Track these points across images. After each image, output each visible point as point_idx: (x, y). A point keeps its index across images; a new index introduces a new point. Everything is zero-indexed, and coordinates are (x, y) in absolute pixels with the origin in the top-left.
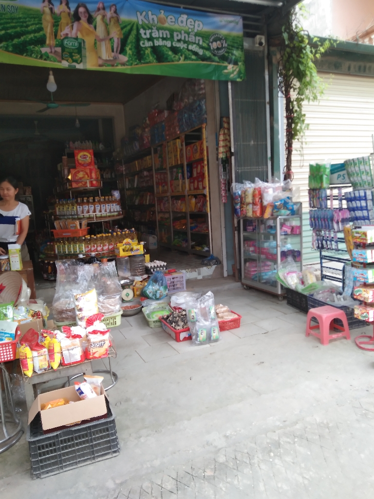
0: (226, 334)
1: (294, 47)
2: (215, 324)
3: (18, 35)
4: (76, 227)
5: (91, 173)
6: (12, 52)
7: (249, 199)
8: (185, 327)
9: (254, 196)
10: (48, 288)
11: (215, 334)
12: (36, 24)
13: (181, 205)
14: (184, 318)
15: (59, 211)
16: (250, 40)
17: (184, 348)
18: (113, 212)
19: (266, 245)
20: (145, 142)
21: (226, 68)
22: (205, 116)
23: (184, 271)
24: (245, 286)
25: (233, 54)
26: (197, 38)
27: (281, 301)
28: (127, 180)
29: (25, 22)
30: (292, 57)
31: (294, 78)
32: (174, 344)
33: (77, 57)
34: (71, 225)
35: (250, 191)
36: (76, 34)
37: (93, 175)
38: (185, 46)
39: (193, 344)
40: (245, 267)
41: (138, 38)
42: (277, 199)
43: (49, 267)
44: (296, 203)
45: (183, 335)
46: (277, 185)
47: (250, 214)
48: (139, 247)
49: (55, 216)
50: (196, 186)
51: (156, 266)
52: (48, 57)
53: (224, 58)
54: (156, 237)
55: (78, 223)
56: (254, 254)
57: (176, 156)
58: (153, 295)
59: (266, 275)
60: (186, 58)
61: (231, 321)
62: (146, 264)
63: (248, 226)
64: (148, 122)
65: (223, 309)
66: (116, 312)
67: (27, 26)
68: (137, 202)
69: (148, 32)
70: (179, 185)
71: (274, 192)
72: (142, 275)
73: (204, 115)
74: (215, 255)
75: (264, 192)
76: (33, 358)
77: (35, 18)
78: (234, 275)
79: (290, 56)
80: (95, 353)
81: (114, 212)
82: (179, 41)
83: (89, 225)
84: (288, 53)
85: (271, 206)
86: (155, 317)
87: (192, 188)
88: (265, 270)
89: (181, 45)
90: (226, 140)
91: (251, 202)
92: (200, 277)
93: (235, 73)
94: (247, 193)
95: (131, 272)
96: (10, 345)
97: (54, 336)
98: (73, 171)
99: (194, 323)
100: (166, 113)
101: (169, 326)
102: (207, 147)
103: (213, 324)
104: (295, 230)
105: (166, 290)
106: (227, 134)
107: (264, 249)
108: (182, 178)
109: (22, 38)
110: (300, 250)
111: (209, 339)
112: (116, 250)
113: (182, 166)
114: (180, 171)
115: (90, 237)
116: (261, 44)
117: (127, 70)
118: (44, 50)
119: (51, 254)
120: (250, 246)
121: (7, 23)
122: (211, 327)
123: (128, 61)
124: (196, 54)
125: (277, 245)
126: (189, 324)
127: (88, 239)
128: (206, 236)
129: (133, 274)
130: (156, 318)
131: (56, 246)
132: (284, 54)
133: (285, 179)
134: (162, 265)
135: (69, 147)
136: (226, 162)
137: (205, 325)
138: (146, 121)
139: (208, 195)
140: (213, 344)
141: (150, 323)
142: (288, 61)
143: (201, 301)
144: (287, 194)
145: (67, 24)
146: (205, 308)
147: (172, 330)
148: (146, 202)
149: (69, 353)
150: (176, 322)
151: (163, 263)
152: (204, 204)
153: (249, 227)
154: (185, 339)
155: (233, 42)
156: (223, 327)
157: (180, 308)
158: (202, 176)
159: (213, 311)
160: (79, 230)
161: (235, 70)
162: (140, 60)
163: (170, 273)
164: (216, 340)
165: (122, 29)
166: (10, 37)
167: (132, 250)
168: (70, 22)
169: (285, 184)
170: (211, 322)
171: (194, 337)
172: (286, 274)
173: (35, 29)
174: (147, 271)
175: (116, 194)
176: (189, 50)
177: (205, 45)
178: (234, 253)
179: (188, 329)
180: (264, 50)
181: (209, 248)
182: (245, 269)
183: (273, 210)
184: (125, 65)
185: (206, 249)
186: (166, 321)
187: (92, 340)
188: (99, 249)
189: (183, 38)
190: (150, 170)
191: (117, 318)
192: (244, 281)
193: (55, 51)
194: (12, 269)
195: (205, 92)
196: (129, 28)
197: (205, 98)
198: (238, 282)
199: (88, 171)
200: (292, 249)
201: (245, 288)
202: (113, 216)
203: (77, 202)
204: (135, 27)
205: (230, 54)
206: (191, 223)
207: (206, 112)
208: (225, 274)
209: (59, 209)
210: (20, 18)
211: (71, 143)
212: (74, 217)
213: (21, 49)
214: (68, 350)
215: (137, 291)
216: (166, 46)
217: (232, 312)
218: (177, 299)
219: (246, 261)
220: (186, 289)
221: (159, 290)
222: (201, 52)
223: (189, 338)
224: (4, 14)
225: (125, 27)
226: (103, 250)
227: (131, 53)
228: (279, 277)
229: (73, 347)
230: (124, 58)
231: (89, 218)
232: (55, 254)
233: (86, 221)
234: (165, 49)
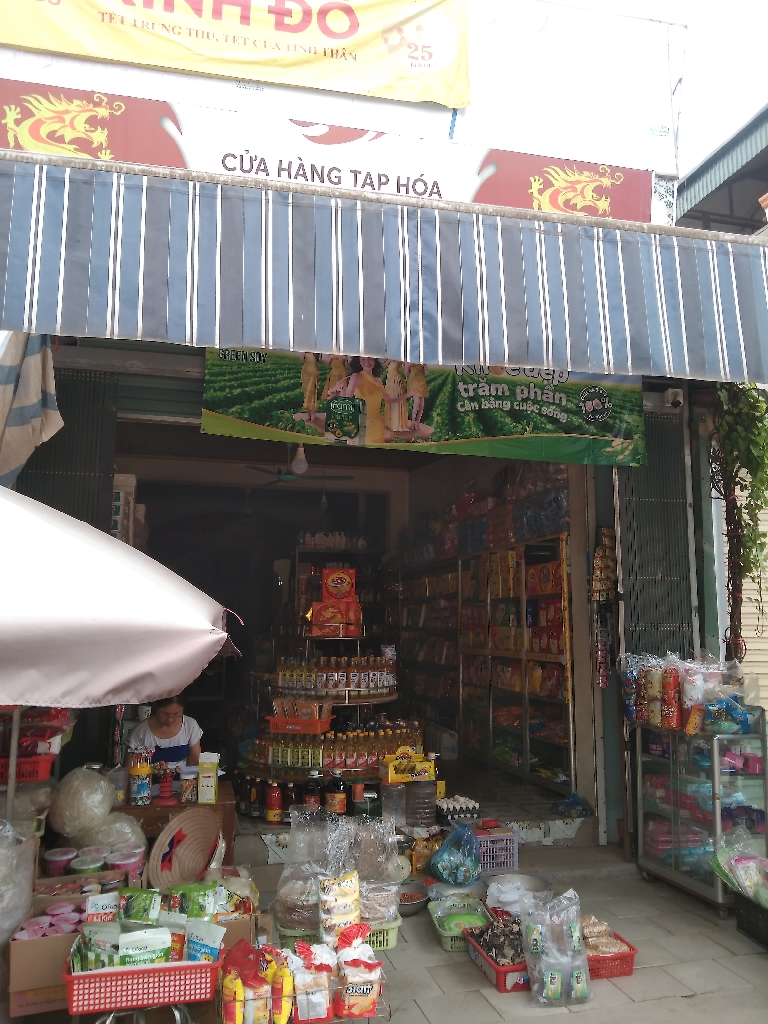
0: (603, 987)
1: (739, 414)
2: (581, 961)
3: (261, 395)
4: (312, 714)
5: (348, 611)
6: (248, 420)
7: (655, 690)
8: (518, 960)
9: (664, 686)
10: (249, 835)
11: (580, 987)
12: (291, 379)
13: (511, 677)
14: (517, 940)
15: (283, 680)
16: (655, 395)
17: (513, 1006)
18: (380, 688)
19: (691, 789)
20: (446, 547)
21: (609, 443)
22: (567, 519)
23: (514, 825)
24: (645, 874)
25: (621, 421)
26: (557, 395)
27: (724, 919)
28: (405, 609)
29: (275, 376)
30: (736, 431)
31: (739, 468)
32: (490, 993)
33: (351, 427)
34: (304, 711)
35: (657, 674)
36: (353, 392)
37: (352, 615)
38: (535, 408)
39: (533, 1000)
40: (647, 830)
41: (454, 396)
42: (711, 698)
43: (254, 790)
44: (752, 709)
45: (512, 979)
46: (713, 669)
47: (657, 720)
48: (426, 765)
49: (276, 687)
50: (544, 646)
51: (458, 808)
52: (303, 427)
53: (606, 428)
54: (457, 736)
55: (316, 706)
56: (664, 806)
57: (505, 581)
58: (450, 875)
59: (690, 854)
60: (536, 428)
61: (614, 959)
62: (438, 802)
63: (652, 743)
64: (454, 512)
65: (597, 927)
66: (388, 921)
67: (276, 382)
68: (421, 656)
69: (471, 387)
70: (509, 637)
71: (705, 681)
72: (428, 825)
73: (563, 517)
74: (581, 793)
75: (684, 679)
76: (245, 1002)
77: (289, 369)
78: (620, 844)
79: (732, 429)
80: (353, 1006)
81: (384, 687)
82: (525, 400)
83: (335, 710)
84: (728, 424)
85: (699, 710)
86: (455, 928)
87: (536, 647)
88: (688, 841)
89: (530, 408)
90: (608, 567)
91: (659, 696)
92: (548, 841)
93: (627, 453)
94: (649, 678)
95: (407, 817)
96: (209, 970)
97: (283, 963)
98: (317, 606)
99: (537, 955)
100: (491, 502)
101: (484, 953)
102: (569, 575)
103: (578, 963)
104: (751, 763)
105: (477, 866)
106: (609, 557)
107: (688, 797)
108: (515, 624)
109: (267, 399)
110: (763, 809)
111: (567, 996)
112: (381, 768)
113: (517, 601)
114: (513, 610)
115: (335, 735)
116: (676, 404)
117: (430, 447)
118: (298, 417)
119: (259, 763)
120: (657, 787)
121: (246, 377)
122: (573, 969)
123: (434, 434)
124: (553, 420)
125: (714, 794)
126: (527, 956)
127: (331, 739)
128: (564, 751)
129: (410, 820)
130: (456, 932)
131: (271, 748)
132: (721, 425)
133: (728, 658)
134: (471, 807)
135: (304, 543)
136: (608, 610)
137: (560, 964)
138: (451, 510)
139: (569, 666)
140: (575, 1008)
141: (444, 940)
142: (728, 436)
143: (552, 908)
144: (732, 690)
145: (340, 378)
146: (561, 924)
147: (490, 964)
148: (440, 659)
149: (308, 999)
150: (500, 948)
151: (472, 804)
152: (561, 682)
153: (654, 747)
154: (517, 987)
155: (624, 401)
156: (598, 969)
157: (508, 913)
158: (556, 627)
159: (577, 934)
160: (317, 721)
161: (626, 448)
162: (454, 433)
163: (485, 828)
164: (582, 1000)
165: (428, 383)
166: (246, 398)
167: (412, 770)
168: (344, 374)
169: (729, 669)
170: (573, 957)
171: (535, 987)
172: (733, 862)
173: (288, 386)
174: (440, 817)
175: (390, 652)
176: (541, 415)
177: (571, 406)
178: (623, 795)
179: (523, 968)
180: (681, 414)
181: (569, 776)
182: (644, 836)
183: (703, 720)
184: (429, 440)
185: (563, 778)
186: (479, 943)
187: (350, 979)
188: (349, 761)
189: (532, 396)
190: (451, 597)
191: (390, 933)
192: (642, 861)
193: (316, 418)
194: (200, 801)
195: (567, 478)
196: (439, 381)
197: (567, 488)
198: (629, 861)
199: (343, 607)
200: (746, 805)
201: (644, 878)
202: (381, 695)
203: (317, 664)
204: (450, 380)
205: (618, 421)
206: (532, 718)
207: (568, 511)
208: (603, 840)
209: (285, 675)
210: (267, 370)
211: (308, 535)
212: (309, 693)
213: (261, 417)
214: (307, 994)
215: (418, 861)
216: (502, 410)
217: (617, 937)
218: (502, 892)
219: (648, 816)
220: (516, 868)
221: (462, 865)
222: (563, 417)
223: (525, 987)
224: (244, 365)
225: (434, 379)
226: (355, 764)
227: (440, 421)
228: (719, 866)
229: (315, 989)
230: (428, 429)
231: (338, 697)
232: (266, 764)
233: (331, 703)
234: (498, 414)
